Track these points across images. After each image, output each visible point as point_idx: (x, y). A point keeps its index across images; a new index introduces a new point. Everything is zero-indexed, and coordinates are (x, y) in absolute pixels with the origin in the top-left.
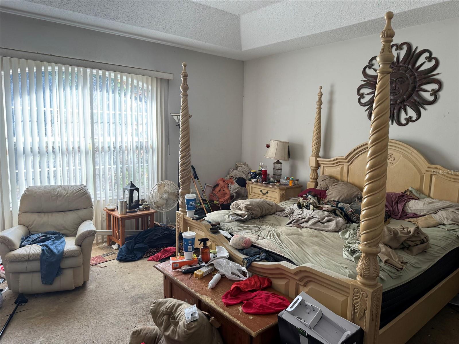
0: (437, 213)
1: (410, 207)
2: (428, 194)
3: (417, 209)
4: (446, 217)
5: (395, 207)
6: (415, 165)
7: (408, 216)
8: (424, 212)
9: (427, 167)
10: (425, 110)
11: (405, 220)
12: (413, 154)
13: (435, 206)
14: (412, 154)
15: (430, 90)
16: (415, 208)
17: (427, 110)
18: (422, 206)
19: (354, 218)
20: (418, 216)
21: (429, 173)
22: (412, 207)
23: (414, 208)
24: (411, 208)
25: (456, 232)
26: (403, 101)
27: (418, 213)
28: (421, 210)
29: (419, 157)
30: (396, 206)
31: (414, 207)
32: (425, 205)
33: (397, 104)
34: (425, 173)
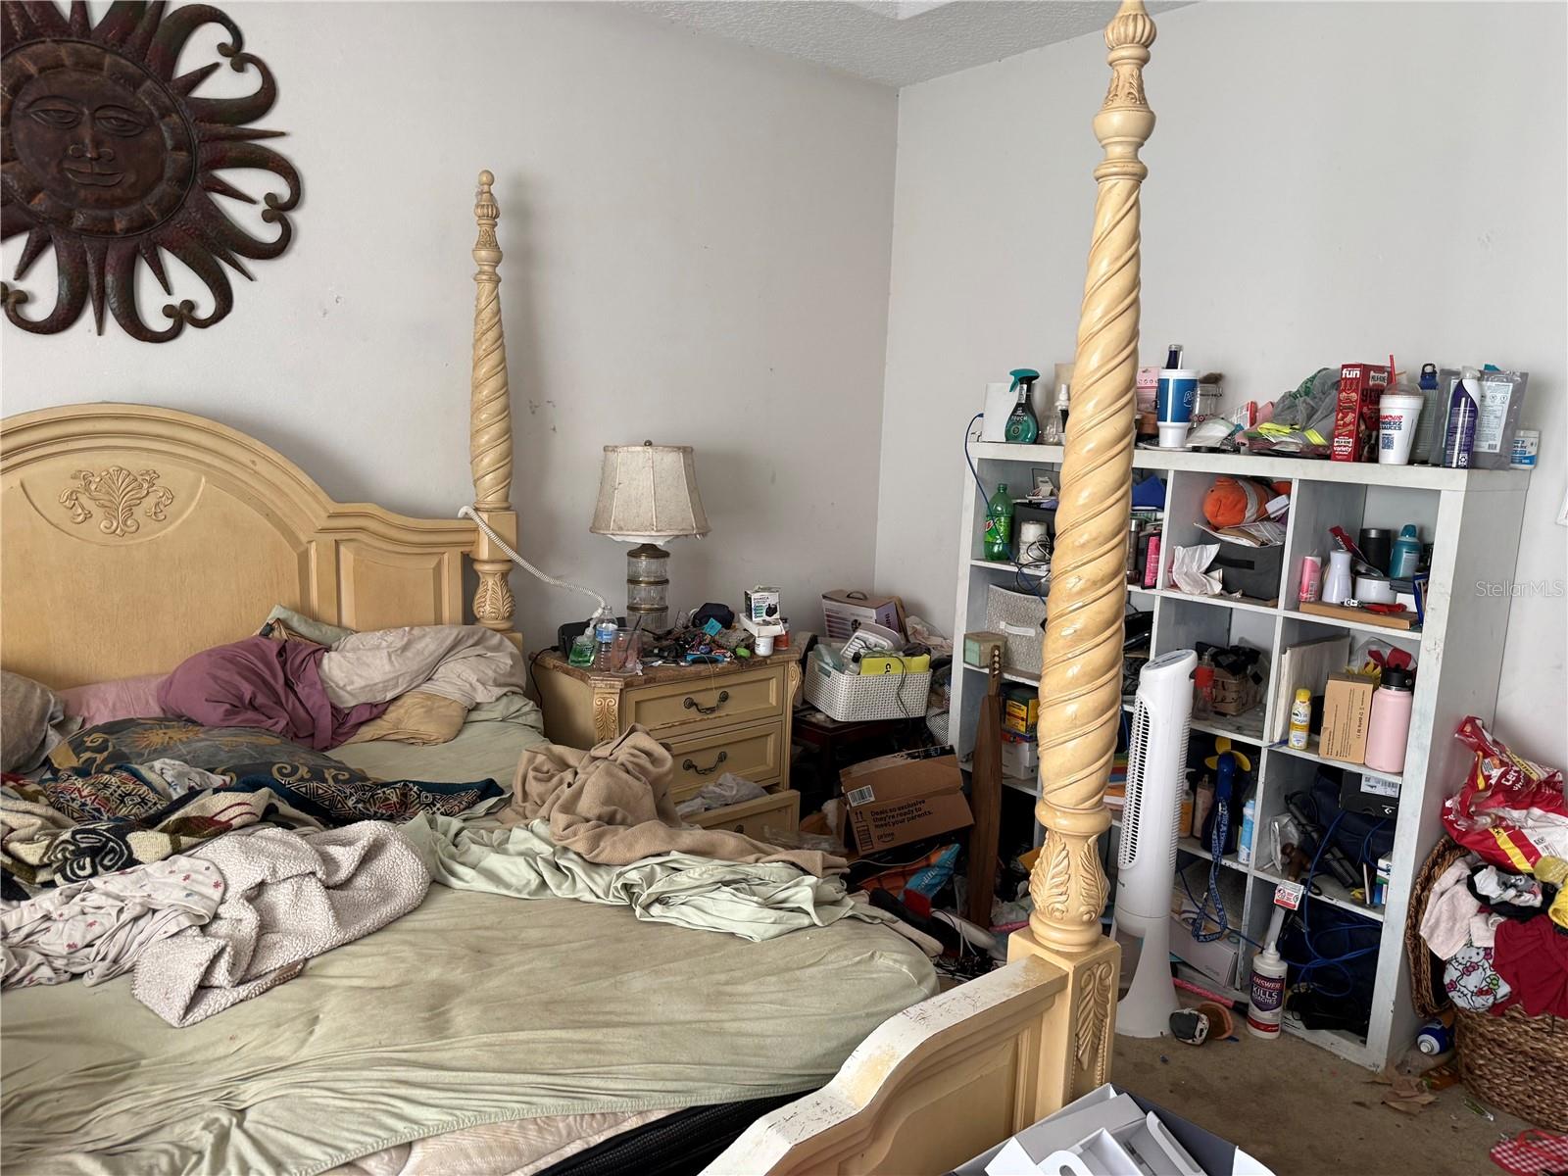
0: (435, 677)
1: (341, 684)
2: (336, 621)
3: (372, 683)
4: (478, 680)
5: (294, 705)
6: (270, 515)
7: (353, 721)
8: (396, 686)
9: (324, 515)
10: (252, 280)
11: (348, 742)
12: (262, 467)
13: (426, 653)
14: (256, 468)
15: (258, 194)
16: (363, 684)
17: (256, 280)
18: (388, 668)
19: (350, 803)
20: (381, 708)
21: (331, 538)
22: (352, 683)
23: (359, 683)
24: (349, 688)
25: (524, 717)
26: (144, 224)
27: (379, 698)
28: (388, 681)
29: (293, 478)
30: (292, 696)
31: (355, 678)
32: (393, 658)
33: (116, 233)
34: (310, 542)
